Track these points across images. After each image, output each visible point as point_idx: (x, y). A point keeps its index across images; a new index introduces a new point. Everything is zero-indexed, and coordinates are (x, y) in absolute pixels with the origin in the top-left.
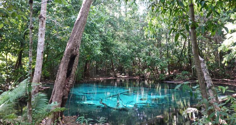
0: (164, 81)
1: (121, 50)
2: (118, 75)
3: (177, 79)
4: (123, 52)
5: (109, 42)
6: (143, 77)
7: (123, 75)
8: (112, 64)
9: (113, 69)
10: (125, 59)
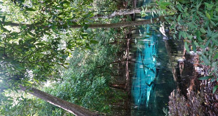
0: (133, 18)
1: (102, 56)
2: (125, 57)
3: (132, 6)
4: (104, 54)
5: (94, 68)
6: (128, 35)
7: (126, 53)
8: (114, 62)
9: (119, 62)
10: (110, 53)
